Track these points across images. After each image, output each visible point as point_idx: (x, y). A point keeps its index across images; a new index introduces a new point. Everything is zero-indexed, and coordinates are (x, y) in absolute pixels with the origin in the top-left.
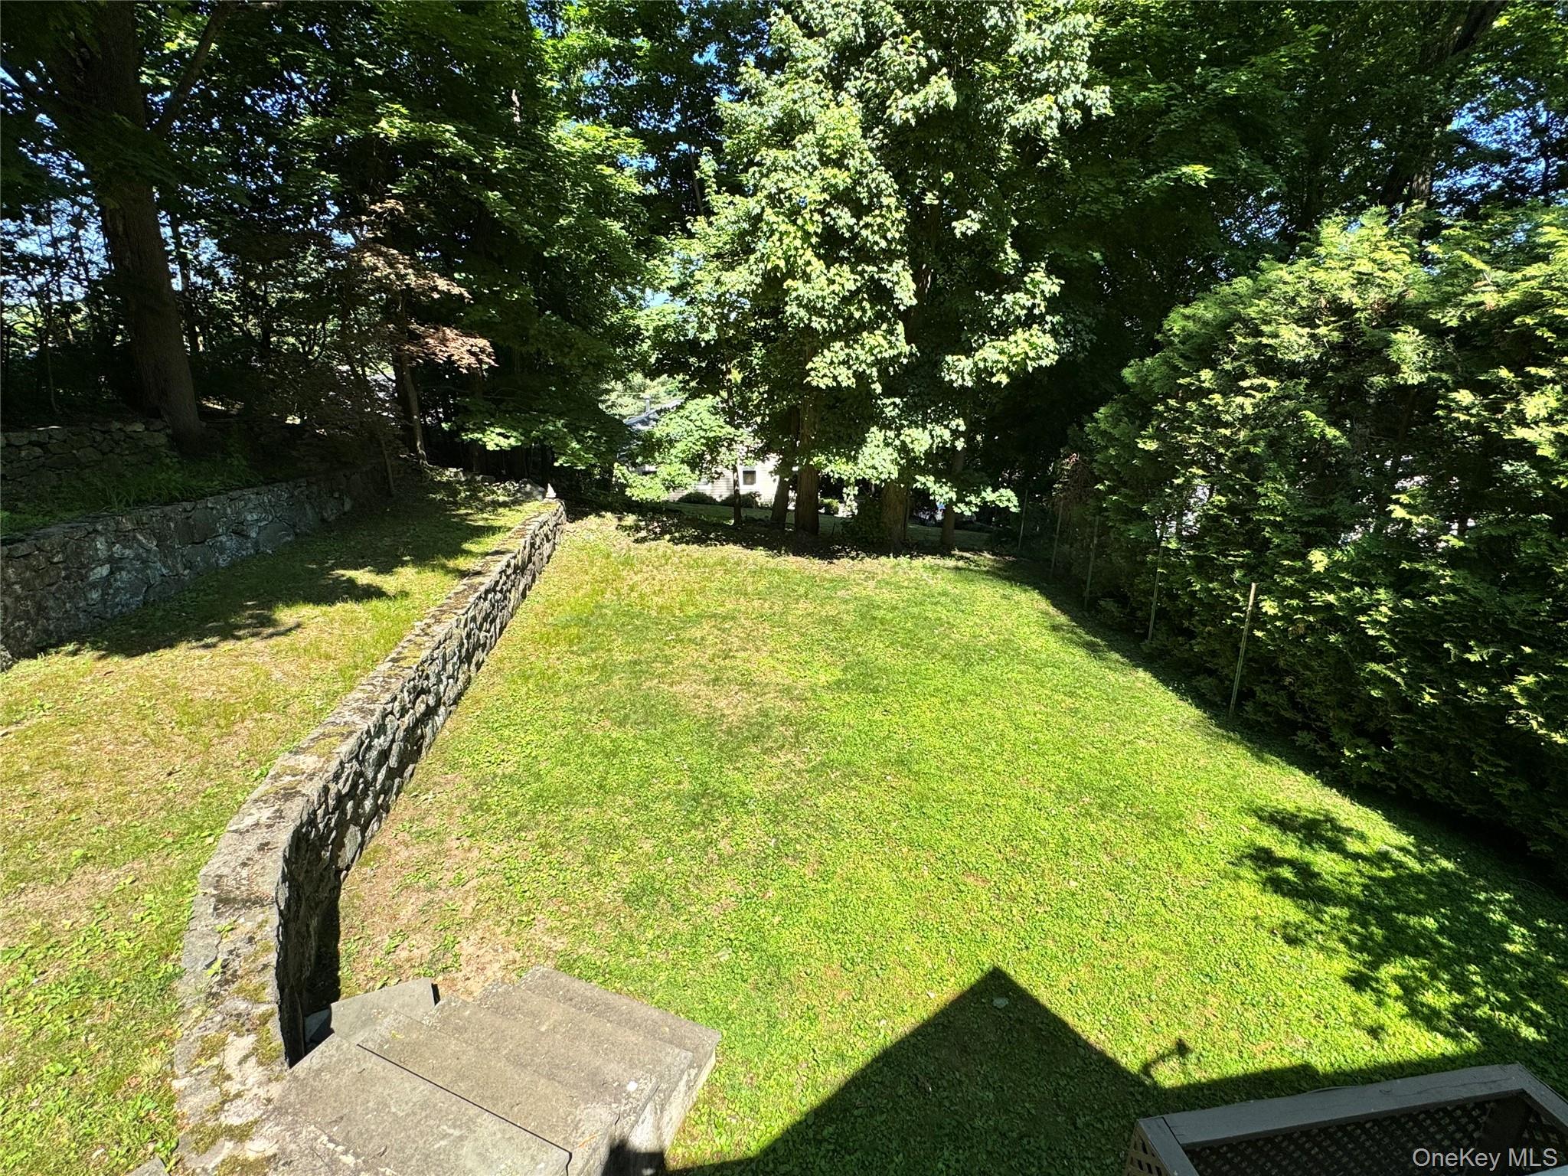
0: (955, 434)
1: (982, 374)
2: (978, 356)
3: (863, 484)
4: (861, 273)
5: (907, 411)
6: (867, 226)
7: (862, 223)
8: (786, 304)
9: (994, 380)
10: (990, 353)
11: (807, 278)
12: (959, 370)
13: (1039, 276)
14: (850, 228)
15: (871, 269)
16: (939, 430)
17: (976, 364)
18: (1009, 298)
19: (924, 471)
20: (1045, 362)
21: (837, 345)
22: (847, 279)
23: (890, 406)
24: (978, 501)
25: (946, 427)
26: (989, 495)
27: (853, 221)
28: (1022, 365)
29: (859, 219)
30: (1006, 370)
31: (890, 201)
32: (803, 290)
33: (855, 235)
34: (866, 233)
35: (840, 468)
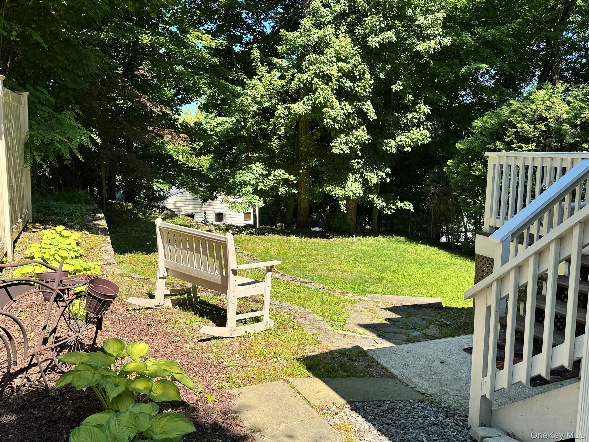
0: (387, 175)
1: (400, 148)
2: (398, 139)
3: (347, 198)
4: (355, 106)
5: (364, 165)
6: (358, 86)
7: (356, 85)
8: (324, 118)
9: (405, 150)
10: (402, 138)
11: (332, 108)
12: (390, 145)
13: (422, 105)
14: (350, 87)
15: (359, 104)
16: (381, 173)
17: (397, 143)
18: (410, 115)
19: (373, 193)
20: (426, 142)
21: (343, 135)
22: (349, 109)
23: (356, 164)
24: (394, 207)
25: (383, 172)
26: (399, 204)
27: (351, 84)
28: (416, 143)
29: (354, 83)
30: (409, 145)
31: (368, 77)
32: (331, 112)
33: (352, 90)
34: (358, 89)
35: (337, 192)
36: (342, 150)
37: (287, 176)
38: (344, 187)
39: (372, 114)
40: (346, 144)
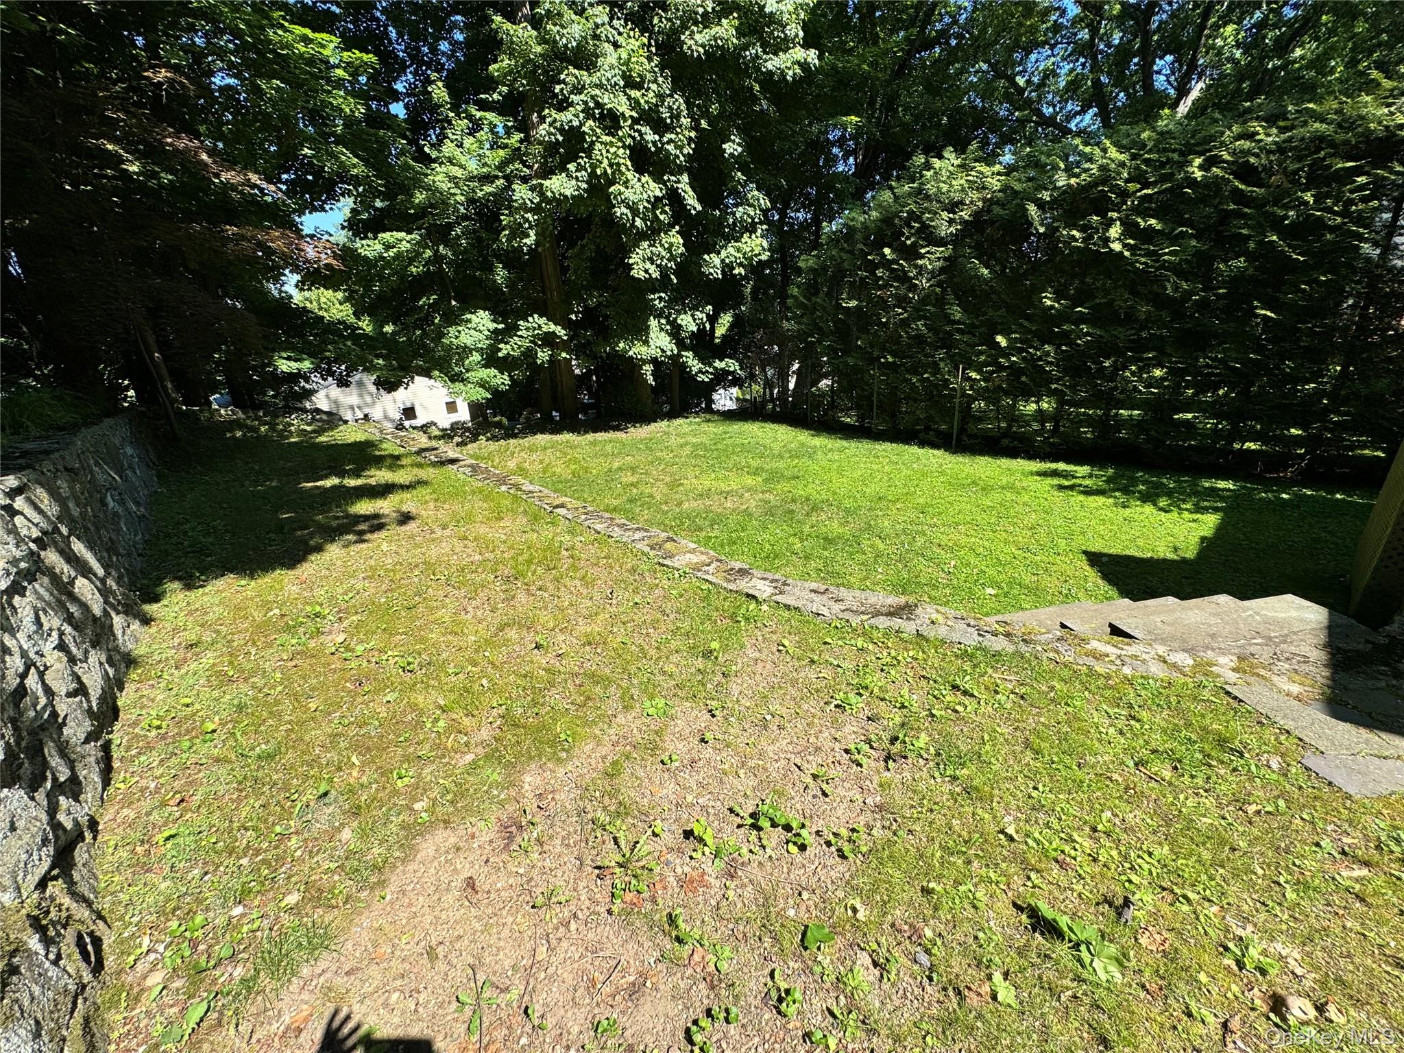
1: (727, 267)
2: (723, 254)
3: (654, 361)
4: (664, 183)
5: (671, 302)
6: (670, 141)
7: (665, 139)
8: (614, 206)
9: (736, 272)
10: (730, 252)
11: (626, 184)
12: (713, 264)
13: (757, 193)
14: (654, 143)
15: (673, 178)
16: (699, 314)
17: (723, 261)
18: (739, 211)
19: (687, 349)
20: (763, 257)
21: (645, 244)
22: (656, 190)
23: (658, 300)
24: (711, 370)
25: (702, 312)
26: (718, 364)
27: (657, 137)
28: (751, 259)
29: (661, 136)
30: (741, 265)
31: (685, 121)
32: (628, 194)
33: (659, 150)
34: (670, 147)
35: (638, 350)
36: (646, 271)
37: (552, 327)
38: (646, 343)
39: (692, 201)
40: (651, 261)
